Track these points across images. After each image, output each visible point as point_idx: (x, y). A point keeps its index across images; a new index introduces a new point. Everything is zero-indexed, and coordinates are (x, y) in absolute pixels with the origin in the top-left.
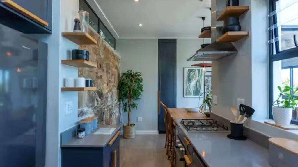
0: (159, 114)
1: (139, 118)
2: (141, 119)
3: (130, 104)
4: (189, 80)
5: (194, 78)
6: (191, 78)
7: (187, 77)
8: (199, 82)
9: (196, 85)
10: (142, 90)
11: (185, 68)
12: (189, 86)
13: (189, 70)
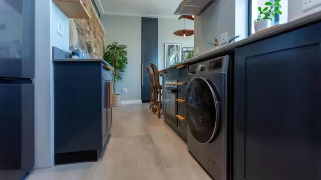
0: (142, 85)
1: (124, 89)
2: (125, 90)
3: (115, 74)
4: (169, 54)
5: (173, 53)
6: (171, 53)
7: (167, 52)
8: (178, 56)
9: (175, 59)
10: (127, 63)
11: (166, 44)
12: (169, 59)
13: (169, 45)
